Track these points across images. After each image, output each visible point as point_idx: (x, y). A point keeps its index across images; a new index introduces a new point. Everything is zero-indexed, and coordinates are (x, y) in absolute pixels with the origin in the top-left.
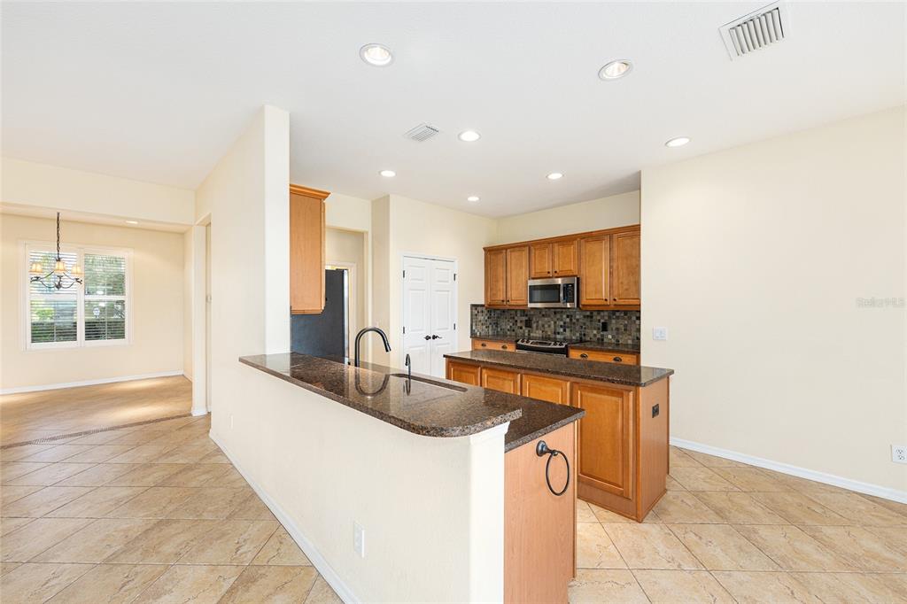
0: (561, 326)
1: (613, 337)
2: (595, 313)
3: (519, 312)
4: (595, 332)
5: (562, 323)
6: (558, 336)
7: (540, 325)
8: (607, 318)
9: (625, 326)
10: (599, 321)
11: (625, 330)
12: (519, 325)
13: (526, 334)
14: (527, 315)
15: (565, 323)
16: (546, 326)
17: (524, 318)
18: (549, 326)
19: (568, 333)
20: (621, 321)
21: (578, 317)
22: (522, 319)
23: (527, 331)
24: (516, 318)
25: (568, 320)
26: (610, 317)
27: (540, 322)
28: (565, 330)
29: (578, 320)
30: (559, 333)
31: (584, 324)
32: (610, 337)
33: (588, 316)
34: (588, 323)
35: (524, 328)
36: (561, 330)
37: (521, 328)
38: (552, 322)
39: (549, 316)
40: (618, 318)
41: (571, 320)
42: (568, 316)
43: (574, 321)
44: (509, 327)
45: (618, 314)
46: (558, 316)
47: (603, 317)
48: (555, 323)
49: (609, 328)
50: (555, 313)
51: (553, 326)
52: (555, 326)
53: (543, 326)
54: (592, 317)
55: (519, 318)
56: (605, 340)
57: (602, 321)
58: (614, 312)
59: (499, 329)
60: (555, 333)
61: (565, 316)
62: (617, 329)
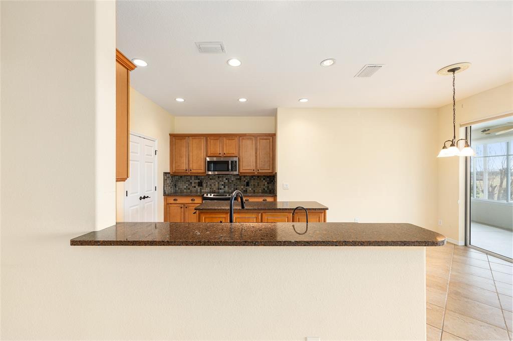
0: (222, 185)
1: (252, 189)
2: (242, 177)
3: (193, 177)
4: (242, 187)
5: (223, 183)
6: (220, 191)
7: (209, 185)
8: (248, 179)
9: (258, 183)
10: (245, 181)
11: (258, 185)
12: (193, 185)
13: (199, 191)
14: (199, 179)
15: (225, 183)
16: (213, 185)
17: (197, 181)
18: (215, 185)
19: (226, 189)
20: (256, 181)
21: (232, 179)
22: (194, 182)
23: (199, 189)
24: (191, 181)
25: (227, 181)
26: (250, 179)
27: (208, 183)
28: (225, 187)
29: (232, 181)
30: (221, 189)
31: (236, 183)
32: (250, 189)
33: (238, 179)
34: (239, 183)
35: (197, 187)
36: (223, 187)
37: (195, 187)
38: (217, 183)
39: (215, 179)
40: (254, 179)
41: (229, 181)
42: (226, 179)
43: (230, 181)
44: (185, 187)
45: (254, 177)
46: (220, 179)
47: (247, 179)
48: (219, 183)
49: (250, 185)
50: (219, 177)
51: (217, 185)
52: (218, 185)
53: (211, 185)
54: (240, 179)
55: (193, 181)
56: (248, 191)
57: (246, 181)
58: (252, 176)
59: (177, 189)
60: (218, 189)
61: (225, 179)
62: (254, 185)
